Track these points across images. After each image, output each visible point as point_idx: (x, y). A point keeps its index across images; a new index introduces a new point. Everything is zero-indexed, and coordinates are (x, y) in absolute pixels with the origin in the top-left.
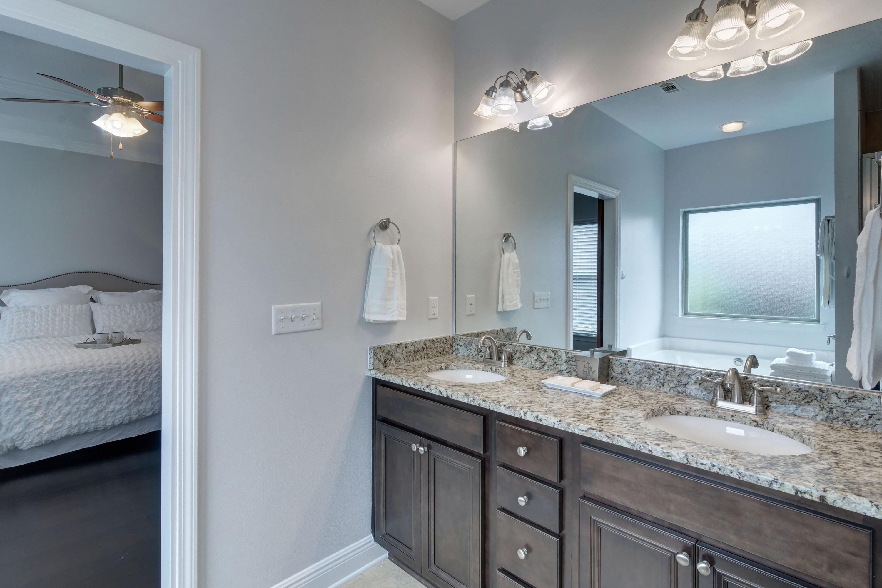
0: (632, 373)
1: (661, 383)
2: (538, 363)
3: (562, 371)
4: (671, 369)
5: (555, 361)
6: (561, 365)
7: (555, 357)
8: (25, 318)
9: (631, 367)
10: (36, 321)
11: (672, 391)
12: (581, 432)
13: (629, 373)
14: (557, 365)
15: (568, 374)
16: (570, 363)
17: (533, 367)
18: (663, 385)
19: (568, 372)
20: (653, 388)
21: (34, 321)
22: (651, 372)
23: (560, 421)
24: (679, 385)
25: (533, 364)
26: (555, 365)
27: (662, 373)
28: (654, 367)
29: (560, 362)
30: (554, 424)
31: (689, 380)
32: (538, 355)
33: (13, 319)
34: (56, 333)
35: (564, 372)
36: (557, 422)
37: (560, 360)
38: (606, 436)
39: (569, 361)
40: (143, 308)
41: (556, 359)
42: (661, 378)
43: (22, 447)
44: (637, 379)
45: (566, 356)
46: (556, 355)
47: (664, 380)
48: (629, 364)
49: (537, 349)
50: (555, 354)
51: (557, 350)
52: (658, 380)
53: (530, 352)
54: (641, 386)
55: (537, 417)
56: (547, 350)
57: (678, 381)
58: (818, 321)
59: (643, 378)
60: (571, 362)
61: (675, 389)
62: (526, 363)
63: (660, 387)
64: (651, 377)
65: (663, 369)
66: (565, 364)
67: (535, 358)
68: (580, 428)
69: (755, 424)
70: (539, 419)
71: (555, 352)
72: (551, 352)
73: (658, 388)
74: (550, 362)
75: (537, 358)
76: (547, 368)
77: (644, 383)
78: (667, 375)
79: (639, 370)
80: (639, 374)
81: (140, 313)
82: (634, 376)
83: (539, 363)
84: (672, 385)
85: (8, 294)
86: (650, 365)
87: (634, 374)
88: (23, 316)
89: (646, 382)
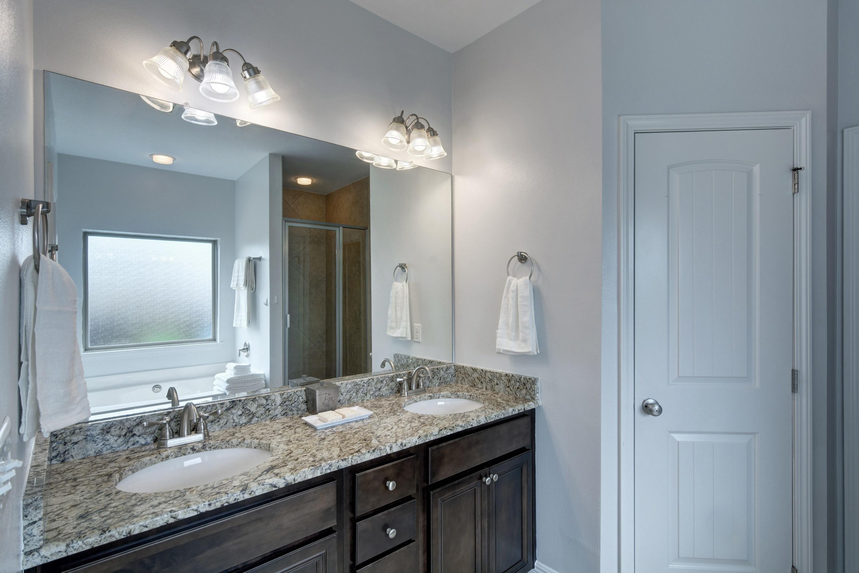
0: (344, 393)
1: (365, 394)
2: (244, 417)
3: (276, 415)
4: (371, 380)
5: (268, 407)
6: (275, 409)
7: (268, 403)
9: (343, 388)
11: (372, 397)
12: (435, 437)
13: (342, 394)
14: (270, 411)
15: (284, 416)
16: (285, 404)
17: (236, 425)
18: (366, 395)
19: (284, 414)
20: (360, 400)
22: (358, 387)
23: (420, 437)
24: (376, 391)
25: (237, 421)
26: (267, 412)
27: (365, 385)
28: (360, 383)
29: (273, 407)
30: (416, 442)
31: (382, 384)
32: (243, 408)
35: (279, 416)
36: (418, 439)
37: (274, 404)
38: (450, 430)
39: (285, 402)
41: (268, 405)
42: (365, 390)
44: (348, 397)
45: (281, 397)
46: (269, 401)
47: (367, 390)
48: (342, 386)
49: (242, 401)
50: (267, 400)
51: (269, 394)
52: (363, 392)
53: (232, 407)
54: (351, 402)
55: (402, 444)
56: (257, 399)
57: (375, 388)
58: (214, 340)
59: (352, 394)
60: (287, 403)
61: (373, 395)
62: (226, 423)
63: (364, 397)
64: (358, 391)
65: (366, 382)
66: (279, 407)
67: (240, 412)
68: (434, 434)
69: (430, 397)
70: (403, 445)
71: (267, 397)
72: (263, 399)
73: (363, 398)
74: (262, 410)
75: (243, 412)
76: (256, 419)
77: (353, 398)
78: (369, 386)
79: (350, 389)
80: (349, 392)
82: (346, 395)
83: (246, 417)
84: (372, 392)
86: (357, 382)
87: (346, 393)
89: (355, 397)
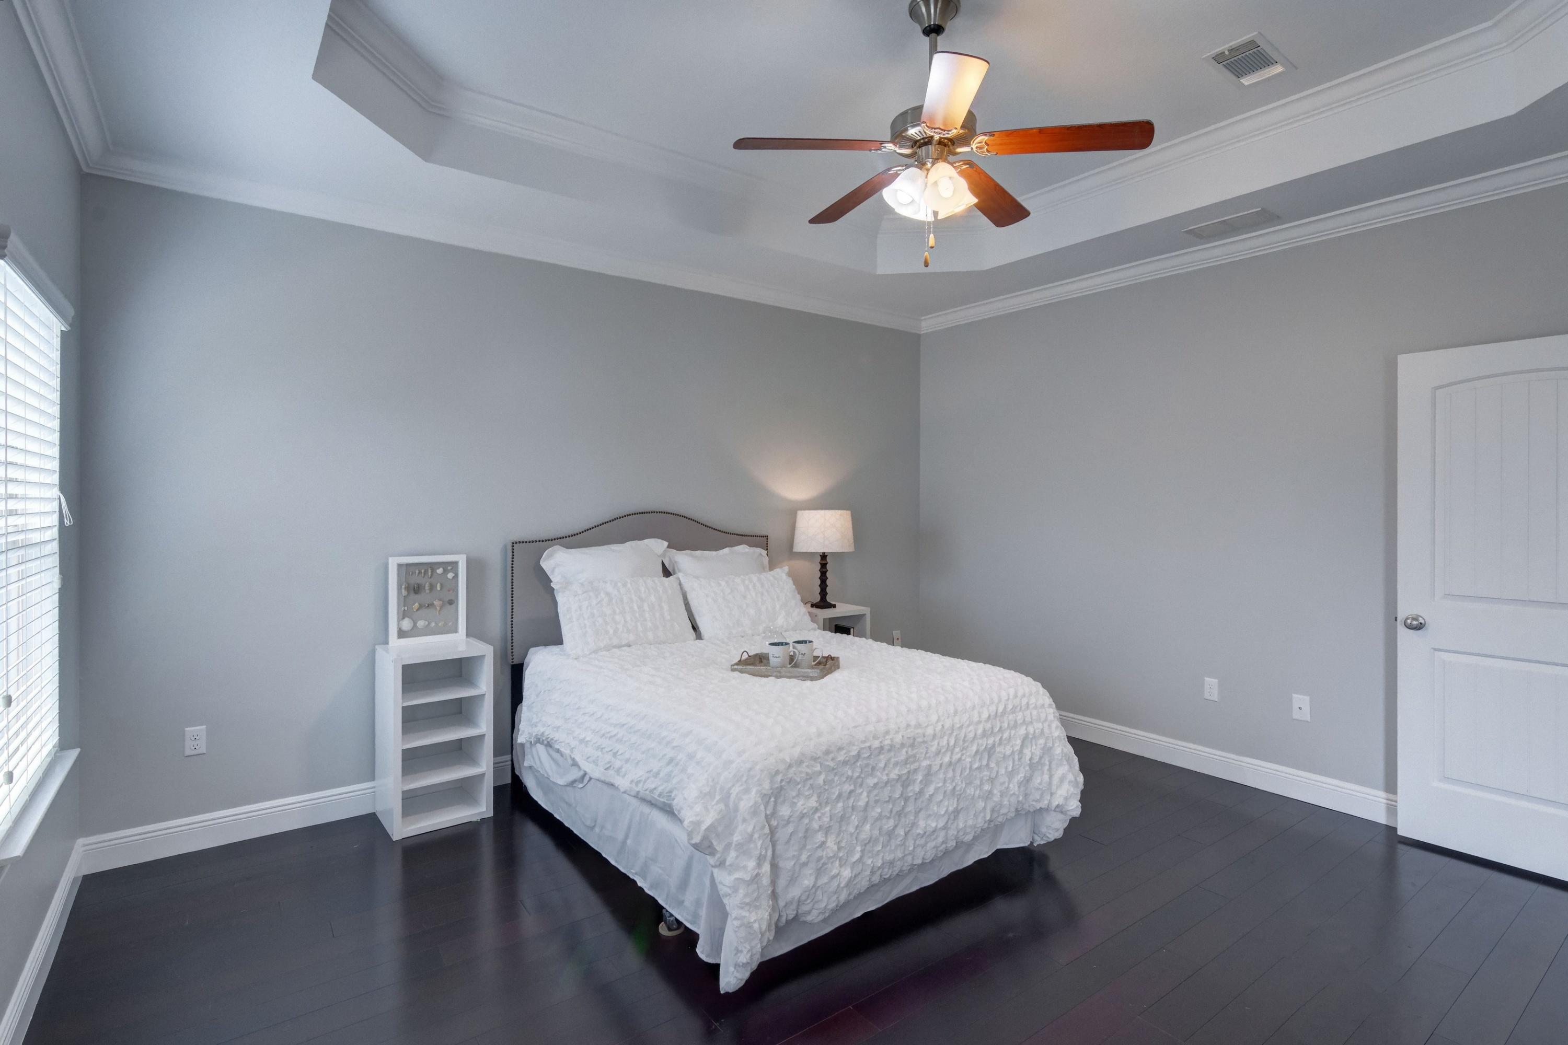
8: (599, 605)
10: (618, 611)
21: (614, 612)
33: (580, 608)
34: (650, 635)
40: (763, 585)
43: (809, 918)
81: (762, 594)
85: (550, 556)
88: (594, 602)
